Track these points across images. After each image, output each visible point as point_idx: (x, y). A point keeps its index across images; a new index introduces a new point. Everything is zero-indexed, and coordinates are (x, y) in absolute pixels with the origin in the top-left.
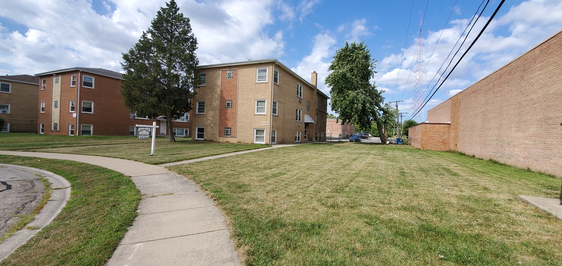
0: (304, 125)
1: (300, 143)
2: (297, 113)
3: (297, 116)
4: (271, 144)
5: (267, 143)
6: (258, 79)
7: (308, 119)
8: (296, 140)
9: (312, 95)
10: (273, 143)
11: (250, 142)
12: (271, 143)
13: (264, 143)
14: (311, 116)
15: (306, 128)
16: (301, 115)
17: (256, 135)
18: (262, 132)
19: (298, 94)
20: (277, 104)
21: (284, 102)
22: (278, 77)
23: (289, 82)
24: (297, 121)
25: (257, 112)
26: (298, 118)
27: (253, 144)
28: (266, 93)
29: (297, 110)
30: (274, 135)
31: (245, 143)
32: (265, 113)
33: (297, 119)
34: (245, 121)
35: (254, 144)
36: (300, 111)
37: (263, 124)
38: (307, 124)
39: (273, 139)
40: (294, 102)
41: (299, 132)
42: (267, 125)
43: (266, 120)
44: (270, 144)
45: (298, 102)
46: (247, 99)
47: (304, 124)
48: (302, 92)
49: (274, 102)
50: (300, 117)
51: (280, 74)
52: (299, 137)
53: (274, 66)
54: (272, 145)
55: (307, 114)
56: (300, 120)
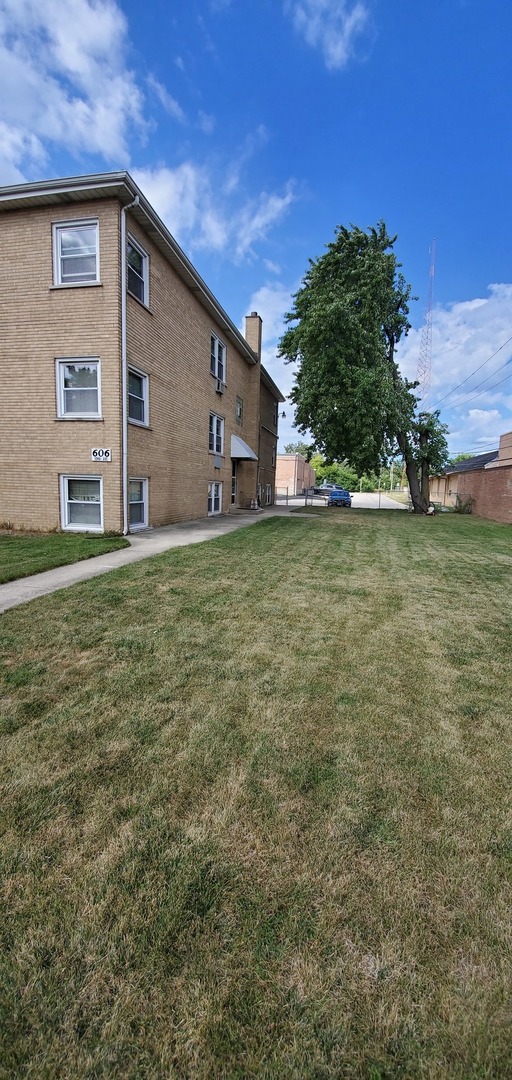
0: (229, 466)
1: (222, 516)
2: (211, 430)
3: (211, 435)
4: (129, 533)
5: (112, 529)
6: (64, 272)
7: (239, 449)
8: (210, 509)
9: (249, 382)
10: (135, 527)
11: (46, 525)
12: (126, 528)
13: (98, 529)
14: (245, 439)
15: (234, 475)
16: (222, 435)
17: (70, 499)
18: (91, 487)
19: (213, 368)
20: (146, 383)
21: (170, 383)
22: (145, 278)
23: (184, 312)
24: (211, 451)
25: (68, 409)
26: (213, 444)
27: (57, 534)
28: (97, 330)
29: (211, 418)
30: (137, 497)
31: (29, 528)
32: (99, 415)
33: (211, 447)
34: (20, 444)
35: (62, 532)
36: (218, 422)
37: (93, 458)
38: (237, 462)
39: (135, 512)
40: (201, 390)
41: (217, 486)
42: (109, 459)
43: (104, 442)
44: (125, 532)
45: (214, 393)
46: (25, 358)
47: (230, 461)
48: (224, 364)
49: (130, 374)
50: (219, 439)
51: (153, 268)
52: (217, 500)
53: (123, 213)
54: (131, 539)
55: (238, 434)
56: (218, 449)
